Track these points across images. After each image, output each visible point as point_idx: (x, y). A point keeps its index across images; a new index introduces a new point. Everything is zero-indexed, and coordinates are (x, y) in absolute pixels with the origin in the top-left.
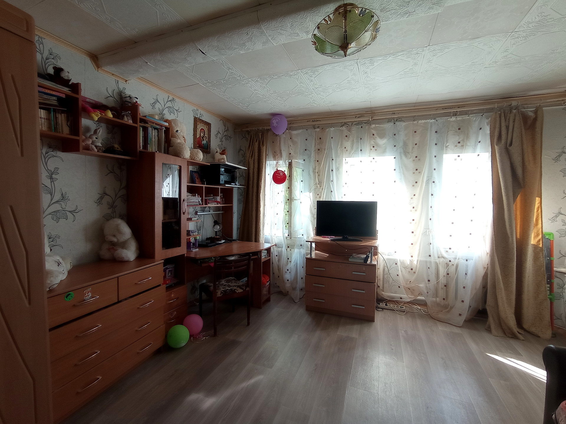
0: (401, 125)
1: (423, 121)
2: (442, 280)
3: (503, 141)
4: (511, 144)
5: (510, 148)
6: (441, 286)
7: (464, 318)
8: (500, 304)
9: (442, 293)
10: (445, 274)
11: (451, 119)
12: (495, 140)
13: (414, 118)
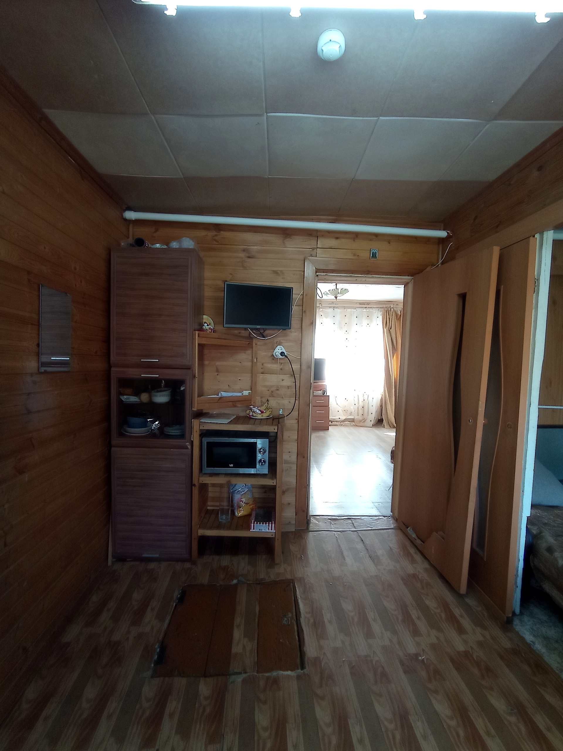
0: (338, 311)
1: (350, 310)
2: (361, 404)
3: (388, 326)
4: (391, 329)
5: (390, 330)
6: (360, 407)
7: (372, 422)
8: (388, 412)
9: (361, 412)
10: (363, 400)
11: (364, 310)
12: (385, 325)
13: (345, 308)
